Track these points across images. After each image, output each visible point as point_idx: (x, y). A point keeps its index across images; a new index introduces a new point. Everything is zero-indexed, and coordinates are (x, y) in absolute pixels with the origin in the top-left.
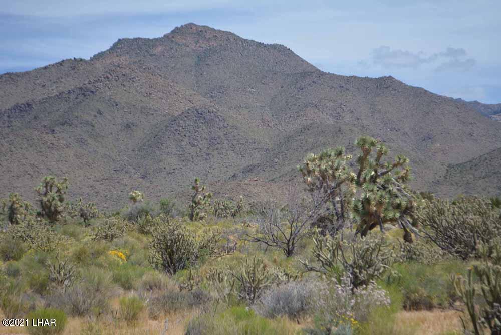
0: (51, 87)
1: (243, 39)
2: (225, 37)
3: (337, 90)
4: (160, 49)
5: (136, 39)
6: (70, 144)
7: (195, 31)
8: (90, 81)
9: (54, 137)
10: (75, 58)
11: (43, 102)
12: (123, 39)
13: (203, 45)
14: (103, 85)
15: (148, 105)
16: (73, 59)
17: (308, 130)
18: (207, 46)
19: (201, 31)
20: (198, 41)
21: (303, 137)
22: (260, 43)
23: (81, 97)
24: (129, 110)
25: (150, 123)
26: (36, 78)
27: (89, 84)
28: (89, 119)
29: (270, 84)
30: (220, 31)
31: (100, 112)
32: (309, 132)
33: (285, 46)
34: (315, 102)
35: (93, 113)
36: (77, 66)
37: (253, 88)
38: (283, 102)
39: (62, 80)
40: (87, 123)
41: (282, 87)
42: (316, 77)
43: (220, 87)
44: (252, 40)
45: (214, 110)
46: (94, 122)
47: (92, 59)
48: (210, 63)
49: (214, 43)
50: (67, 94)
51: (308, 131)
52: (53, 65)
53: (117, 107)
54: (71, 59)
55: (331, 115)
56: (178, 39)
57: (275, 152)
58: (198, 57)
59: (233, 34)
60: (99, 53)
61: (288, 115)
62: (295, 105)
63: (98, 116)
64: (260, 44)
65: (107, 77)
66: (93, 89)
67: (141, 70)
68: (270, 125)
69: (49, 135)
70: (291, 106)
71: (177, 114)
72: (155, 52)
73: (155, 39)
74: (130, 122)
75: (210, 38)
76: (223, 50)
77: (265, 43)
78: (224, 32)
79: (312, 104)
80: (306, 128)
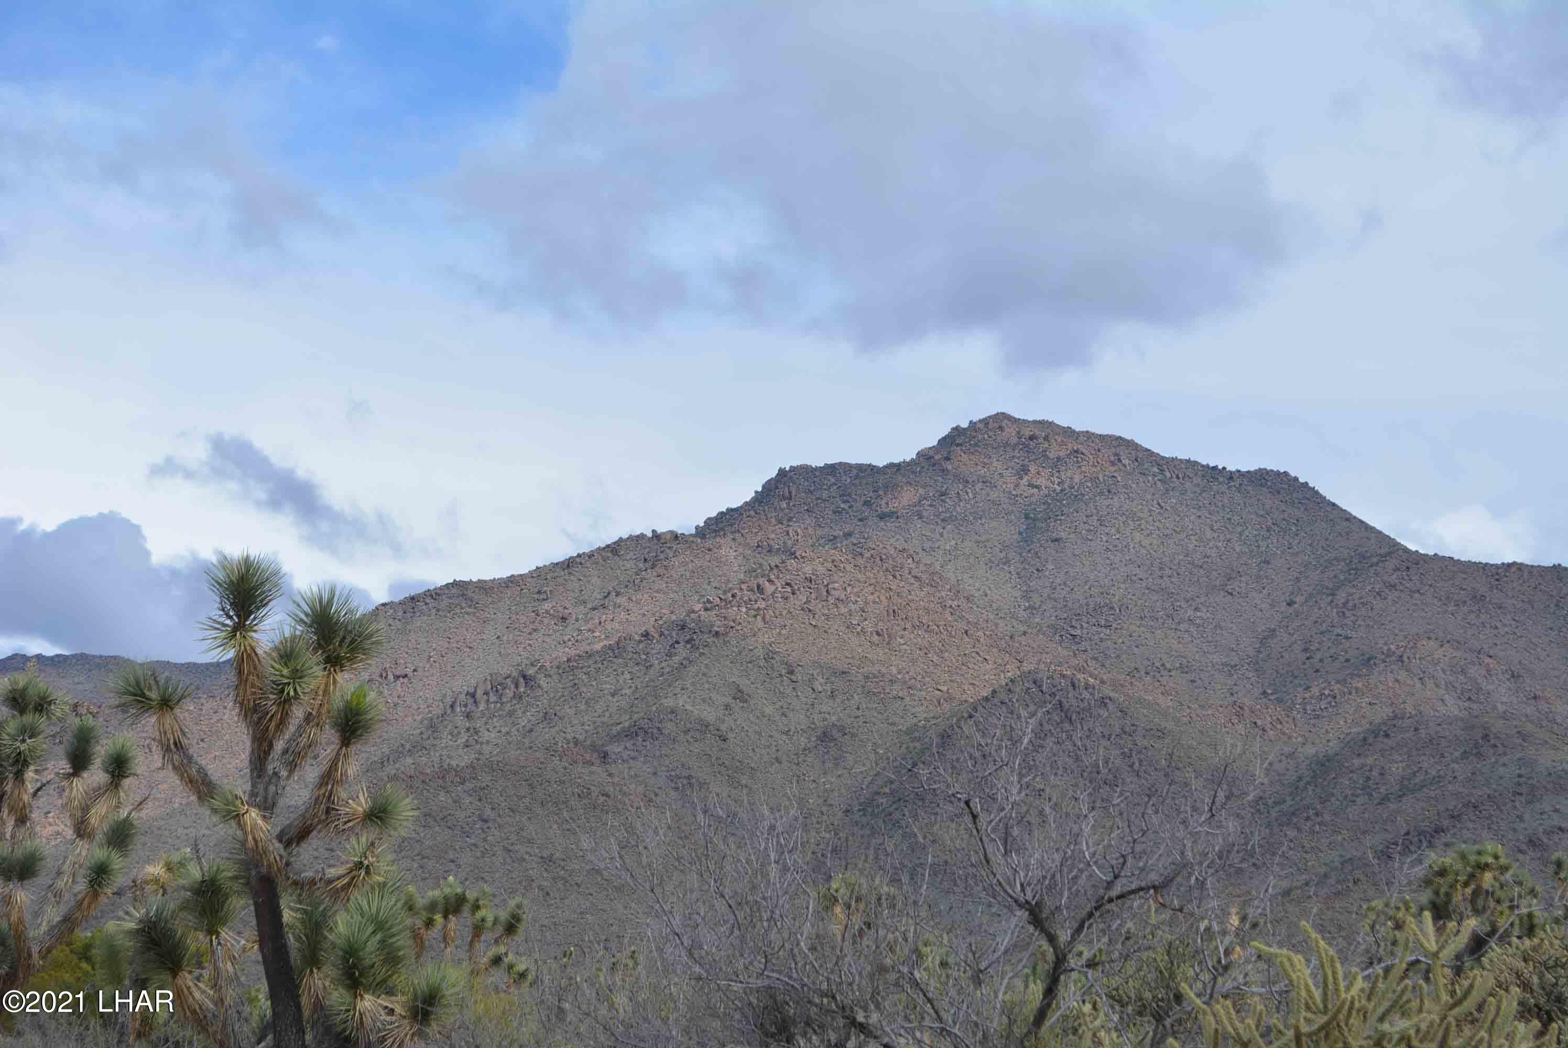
0: (587, 622)
1: (1163, 458)
2: (1107, 453)
3: (1465, 609)
4: (907, 497)
5: (832, 469)
6: (656, 795)
7: (1014, 440)
8: (709, 601)
9: (610, 775)
10: (653, 531)
11: (569, 667)
12: (793, 469)
13: (1042, 482)
14: (747, 613)
15: (884, 670)
16: (650, 535)
17: (1387, 736)
18: (1053, 483)
19: (1032, 438)
20: (1025, 470)
21: (1370, 761)
22: (1215, 468)
23: (682, 651)
24: (828, 687)
25: (893, 724)
26: (543, 596)
27: (706, 609)
28: (709, 715)
29: (1255, 594)
30: (1089, 435)
31: (740, 695)
32: (1390, 742)
33: (1293, 474)
34: (1398, 647)
35: (721, 700)
36: (662, 556)
37: (1197, 609)
38: (1298, 648)
39: (619, 600)
40: (705, 726)
41: (1290, 604)
42: (1397, 569)
43: (1098, 608)
44: (1188, 461)
45: (1091, 680)
46: (723, 727)
47: (701, 533)
48: (1063, 535)
49: (1074, 475)
50: (640, 642)
51: (1386, 740)
52: (591, 555)
53: (794, 678)
54: (642, 536)
55: (1450, 686)
56: (964, 462)
57: (1284, 807)
58: (1027, 517)
59: (1130, 445)
60: (722, 514)
61: (1315, 691)
62: (1334, 658)
63: (737, 706)
64: (1214, 473)
65: (758, 586)
66: (718, 626)
67: (860, 561)
68: (1259, 723)
69: (594, 768)
70: (1321, 661)
71: (971, 695)
72: (894, 505)
73: (891, 466)
74: (834, 725)
75: (1059, 459)
76: (1101, 494)
77: (1231, 468)
78: (1102, 437)
79: (1390, 654)
80: (1380, 732)
